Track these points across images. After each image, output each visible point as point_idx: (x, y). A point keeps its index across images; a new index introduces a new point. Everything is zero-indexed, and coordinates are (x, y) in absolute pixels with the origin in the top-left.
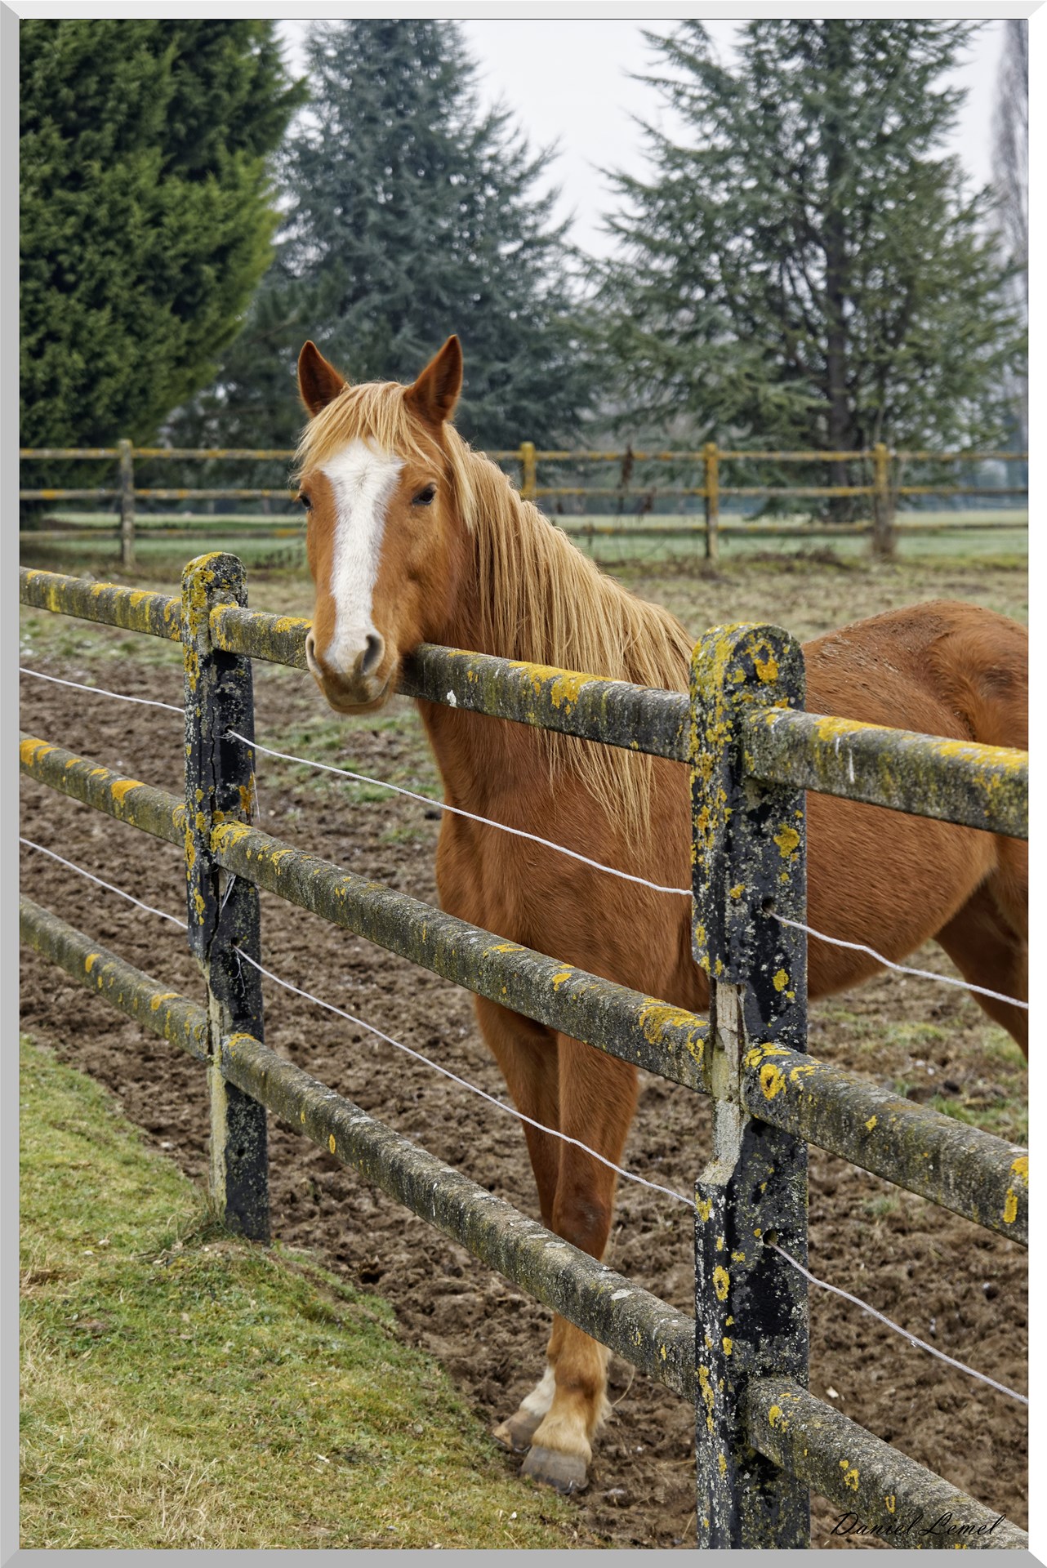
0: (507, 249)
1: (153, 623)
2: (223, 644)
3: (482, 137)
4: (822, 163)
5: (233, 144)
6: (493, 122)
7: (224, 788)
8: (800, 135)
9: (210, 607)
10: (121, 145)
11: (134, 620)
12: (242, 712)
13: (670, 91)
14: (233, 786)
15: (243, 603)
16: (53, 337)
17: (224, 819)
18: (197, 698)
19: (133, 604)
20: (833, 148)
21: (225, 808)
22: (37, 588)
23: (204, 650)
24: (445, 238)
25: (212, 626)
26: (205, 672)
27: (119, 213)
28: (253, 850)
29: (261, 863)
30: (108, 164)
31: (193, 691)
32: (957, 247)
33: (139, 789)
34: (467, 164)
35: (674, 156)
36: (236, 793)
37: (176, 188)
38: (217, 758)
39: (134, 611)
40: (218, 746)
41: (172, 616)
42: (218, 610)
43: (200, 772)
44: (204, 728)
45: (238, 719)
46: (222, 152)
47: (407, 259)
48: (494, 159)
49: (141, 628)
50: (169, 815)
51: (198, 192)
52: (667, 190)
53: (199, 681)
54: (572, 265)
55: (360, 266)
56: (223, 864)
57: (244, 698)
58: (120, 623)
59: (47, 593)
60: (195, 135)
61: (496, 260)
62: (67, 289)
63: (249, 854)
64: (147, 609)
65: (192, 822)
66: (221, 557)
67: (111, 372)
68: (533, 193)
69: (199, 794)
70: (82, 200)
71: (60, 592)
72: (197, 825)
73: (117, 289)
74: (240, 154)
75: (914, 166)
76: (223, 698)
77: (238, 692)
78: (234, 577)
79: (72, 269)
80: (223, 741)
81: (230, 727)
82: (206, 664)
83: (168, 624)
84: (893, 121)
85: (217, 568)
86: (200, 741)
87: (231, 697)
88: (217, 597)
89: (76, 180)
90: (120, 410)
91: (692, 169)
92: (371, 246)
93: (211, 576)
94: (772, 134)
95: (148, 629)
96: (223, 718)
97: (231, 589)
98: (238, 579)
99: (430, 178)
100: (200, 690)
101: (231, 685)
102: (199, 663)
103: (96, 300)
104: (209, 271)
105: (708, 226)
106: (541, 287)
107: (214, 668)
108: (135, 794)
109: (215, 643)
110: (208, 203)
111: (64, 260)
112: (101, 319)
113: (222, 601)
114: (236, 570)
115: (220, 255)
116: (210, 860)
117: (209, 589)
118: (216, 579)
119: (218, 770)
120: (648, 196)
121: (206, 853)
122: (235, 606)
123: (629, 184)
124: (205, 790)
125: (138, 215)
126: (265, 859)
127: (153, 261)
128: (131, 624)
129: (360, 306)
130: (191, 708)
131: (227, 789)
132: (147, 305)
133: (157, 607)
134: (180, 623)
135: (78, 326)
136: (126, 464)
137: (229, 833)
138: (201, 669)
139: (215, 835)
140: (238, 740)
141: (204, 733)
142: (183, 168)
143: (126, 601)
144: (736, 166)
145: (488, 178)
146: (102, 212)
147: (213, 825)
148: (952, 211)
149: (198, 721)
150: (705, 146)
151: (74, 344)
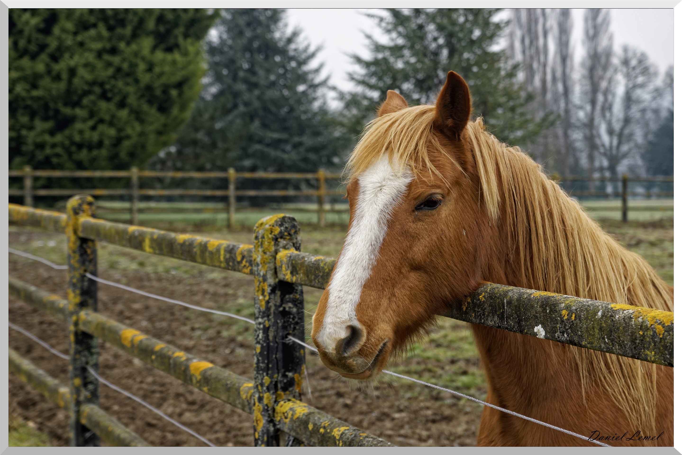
0: (301, 88)
1: (227, 261)
2: (288, 277)
3: (290, 40)
4: (445, 52)
5: (186, 36)
6: (295, 34)
7: (285, 376)
8: (435, 39)
9: (276, 252)
10: (135, 36)
11: (212, 259)
12: (297, 323)
13: (377, 21)
14: (290, 374)
15: (298, 248)
16: (101, 121)
17: (284, 397)
18: (266, 314)
19: (210, 248)
20: (450, 45)
21: (285, 389)
22: (136, 237)
23: (271, 281)
24: (273, 84)
25: (278, 264)
26: (272, 296)
27: (133, 66)
28: (315, 425)
29: (323, 435)
30: (128, 43)
31: (263, 309)
32: (505, 89)
33: (211, 369)
34: (283, 52)
35: (378, 48)
36: (293, 379)
37: (159, 55)
38: (279, 355)
39: (211, 253)
40: (280, 347)
41: (243, 257)
42: (283, 254)
43: (268, 364)
44: (271, 335)
45: (294, 329)
46: (181, 40)
47: (257, 92)
48: (295, 50)
49: (217, 264)
50: (238, 391)
51: (169, 57)
52: (376, 62)
53: (268, 302)
54: (332, 94)
55: (236, 95)
56: (286, 430)
57: (298, 313)
58: (199, 260)
59: (143, 241)
60: (168, 32)
61: (295, 93)
62: (108, 100)
63: (311, 427)
64: (222, 252)
65: (260, 399)
66: (284, 218)
67: (128, 137)
68: (313, 64)
69: (267, 380)
70: (116, 60)
71: (153, 240)
72: (265, 401)
73: (132, 100)
74: (189, 41)
75: (486, 53)
76: (285, 314)
77: (294, 310)
78: (292, 232)
79: (111, 90)
80: (284, 344)
81: (289, 334)
82: (273, 291)
83: (240, 263)
84: (477, 33)
85: (281, 225)
86: (268, 344)
87: (289, 313)
88: (281, 245)
89: (113, 51)
90: (132, 155)
91: (387, 54)
92: (241, 87)
93: (277, 230)
94: (422, 38)
95: (223, 265)
96: (284, 328)
97: (291, 239)
98: (296, 232)
99: (267, 58)
100: (268, 308)
101: (290, 305)
102: (268, 290)
103: (122, 105)
104: (174, 93)
105: (394, 79)
106: (316, 105)
107: (278, 293)
108: (209, 373)
109: (281, 276)
110: (174, 62)
111: (107, 87)
112: (124, 113)
113: (285, 248)
114: (294, 226)
115: (179, 85)
116: (274, 425)
117: (276, 239)
118: (281, 232)
119: (281, 364)
120: (367, 65)
121: (271, 421)
122: (293, 251)
123: (358, 60)
124: (271, 377)
125: (142, 66)
126: (326, 432)
127: (149, 88)
128: (208, 261)
129: (235, 112)
130: (260, 320)
131: (286, 376)
132: (145, 107)
133: (231, 251)
134: (251, 263)
135: (113, 117)
136: (135, 179)
137: (291, 409)
138: (270, 294)
139: (278, 408)
140: (294, 342)
141: (271, 338)
142: (163, 46)
143: (204, 247)
144: (407, 52)
145: (292, 58)
146: (125, 66)
147: (276, 402)
148: (503, 73)
149: (266, 330)
150: (391, 44)
151: (111, 124)
